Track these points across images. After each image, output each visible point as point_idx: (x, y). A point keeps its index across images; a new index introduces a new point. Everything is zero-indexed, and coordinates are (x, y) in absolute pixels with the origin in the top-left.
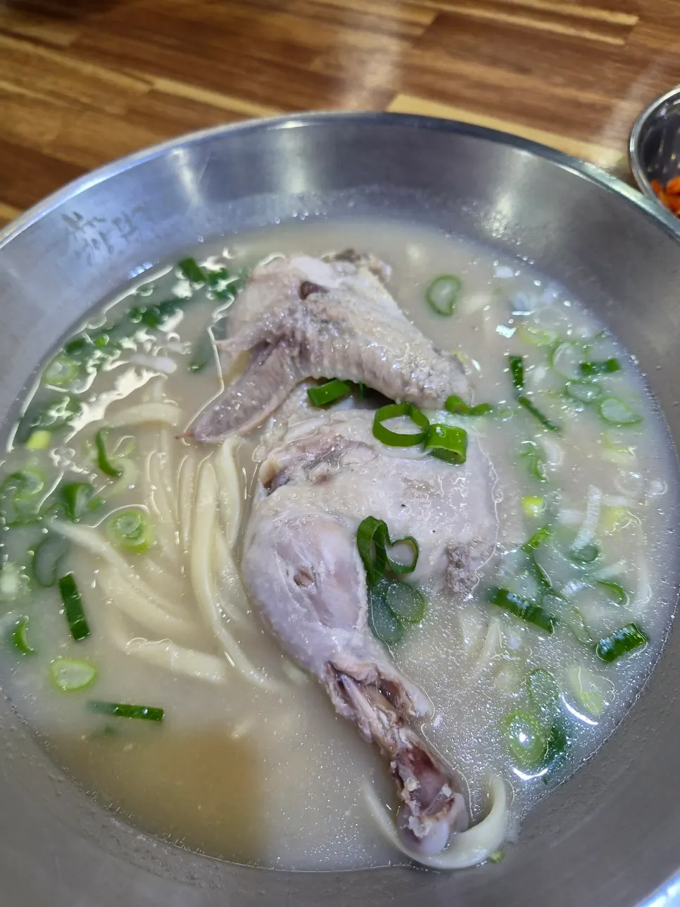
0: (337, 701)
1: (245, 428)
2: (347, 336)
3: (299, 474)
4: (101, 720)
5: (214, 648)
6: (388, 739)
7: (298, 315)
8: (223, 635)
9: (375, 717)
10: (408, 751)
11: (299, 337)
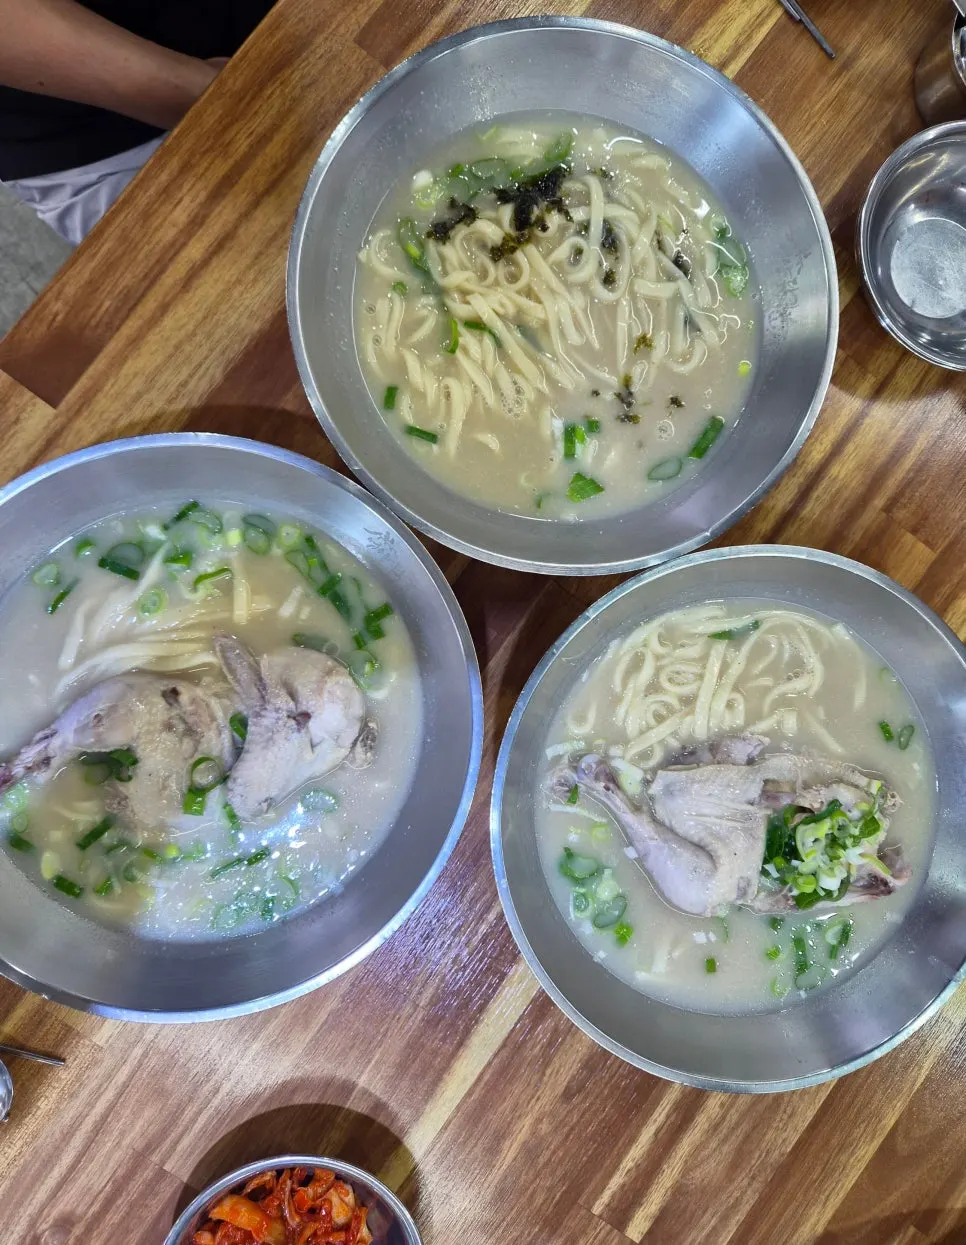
0: (40, 735)
1: (225, 670)
2: (263, 744)
3: (174, 713)
4: (68, 580)
5: (81, 658)
6: (17, 762)
7: (274, 715)
8: (89, 663)
9: (30, 755)
10: (10, 772)
11: (263, 713)
